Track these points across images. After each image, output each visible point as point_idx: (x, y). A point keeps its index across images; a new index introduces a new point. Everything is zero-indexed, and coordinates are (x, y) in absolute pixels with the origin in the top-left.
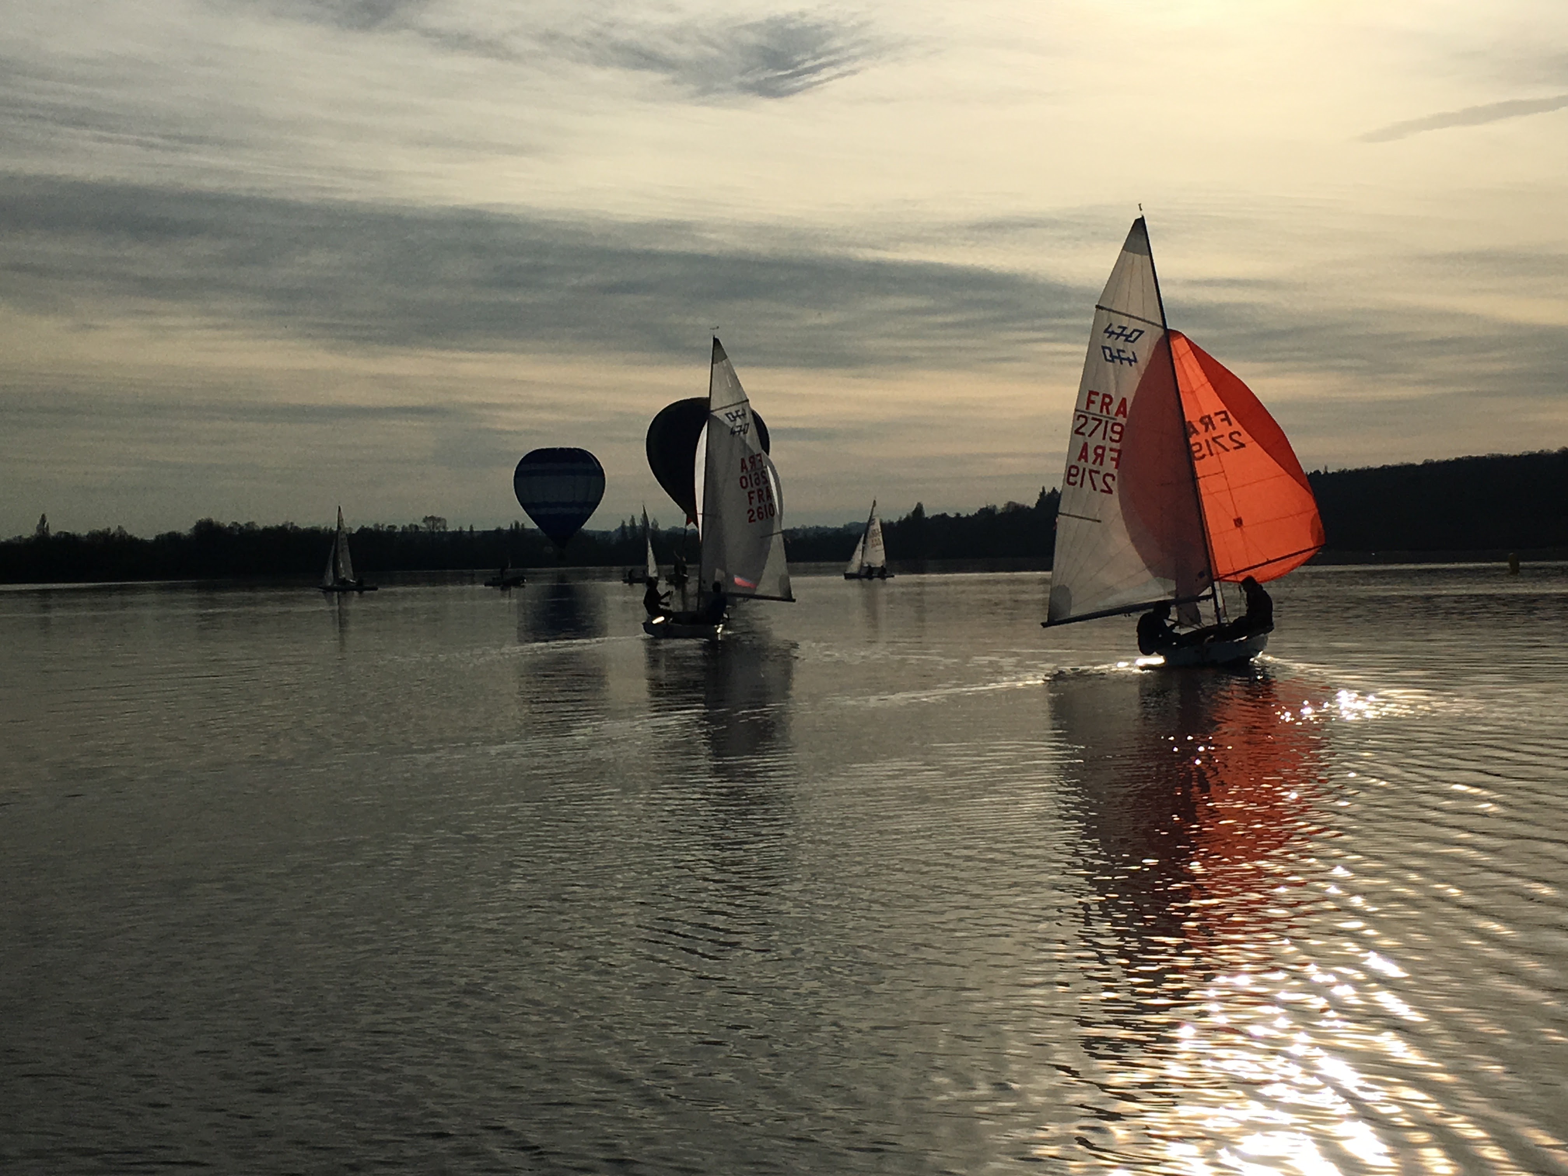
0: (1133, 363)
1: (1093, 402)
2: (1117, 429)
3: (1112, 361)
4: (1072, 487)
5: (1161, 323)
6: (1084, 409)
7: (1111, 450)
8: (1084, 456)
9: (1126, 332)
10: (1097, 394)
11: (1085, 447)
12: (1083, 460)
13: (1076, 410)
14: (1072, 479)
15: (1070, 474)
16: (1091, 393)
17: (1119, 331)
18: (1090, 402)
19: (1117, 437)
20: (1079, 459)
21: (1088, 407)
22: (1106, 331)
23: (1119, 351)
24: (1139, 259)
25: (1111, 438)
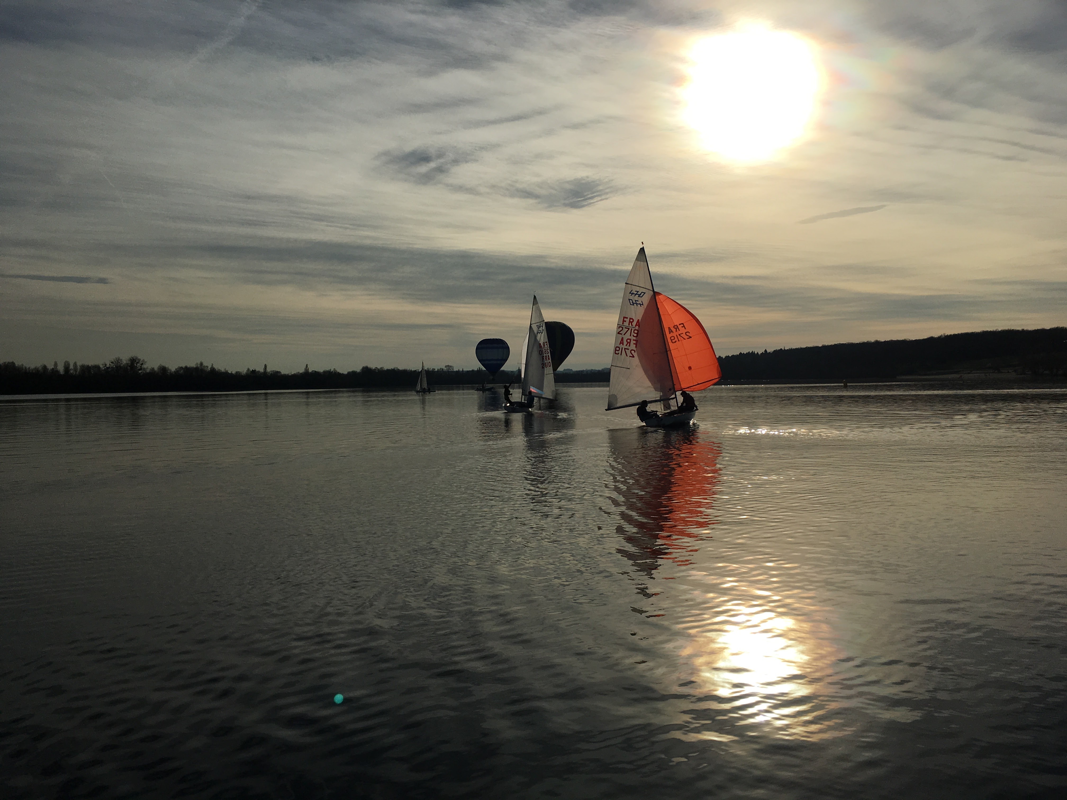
0: (642, 305)
1: (625, 321)
2: (636, 332)
3: (633, 305)
4: (617, 355)
5: (652, 290)
6: (621, 324)
7: (634, 340)
8: (622, 342)
9: (639, 293)
10: (627, 318)
11: (622, 339)
12: (621, 344)
13: (618, 325)
14: (617, 352)
15: (616, 350)
16: (624, 318)
17: (636, 293)
18: (624, 321)
19: (635, 335)
20: (620, 344)
21: (623, 324)
22: (630, 293)
23: (636, 301)
24: (643, 264)
25: (633, 335)
